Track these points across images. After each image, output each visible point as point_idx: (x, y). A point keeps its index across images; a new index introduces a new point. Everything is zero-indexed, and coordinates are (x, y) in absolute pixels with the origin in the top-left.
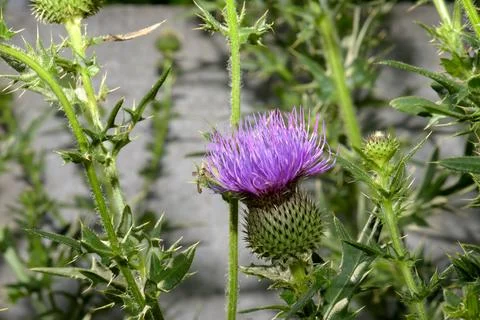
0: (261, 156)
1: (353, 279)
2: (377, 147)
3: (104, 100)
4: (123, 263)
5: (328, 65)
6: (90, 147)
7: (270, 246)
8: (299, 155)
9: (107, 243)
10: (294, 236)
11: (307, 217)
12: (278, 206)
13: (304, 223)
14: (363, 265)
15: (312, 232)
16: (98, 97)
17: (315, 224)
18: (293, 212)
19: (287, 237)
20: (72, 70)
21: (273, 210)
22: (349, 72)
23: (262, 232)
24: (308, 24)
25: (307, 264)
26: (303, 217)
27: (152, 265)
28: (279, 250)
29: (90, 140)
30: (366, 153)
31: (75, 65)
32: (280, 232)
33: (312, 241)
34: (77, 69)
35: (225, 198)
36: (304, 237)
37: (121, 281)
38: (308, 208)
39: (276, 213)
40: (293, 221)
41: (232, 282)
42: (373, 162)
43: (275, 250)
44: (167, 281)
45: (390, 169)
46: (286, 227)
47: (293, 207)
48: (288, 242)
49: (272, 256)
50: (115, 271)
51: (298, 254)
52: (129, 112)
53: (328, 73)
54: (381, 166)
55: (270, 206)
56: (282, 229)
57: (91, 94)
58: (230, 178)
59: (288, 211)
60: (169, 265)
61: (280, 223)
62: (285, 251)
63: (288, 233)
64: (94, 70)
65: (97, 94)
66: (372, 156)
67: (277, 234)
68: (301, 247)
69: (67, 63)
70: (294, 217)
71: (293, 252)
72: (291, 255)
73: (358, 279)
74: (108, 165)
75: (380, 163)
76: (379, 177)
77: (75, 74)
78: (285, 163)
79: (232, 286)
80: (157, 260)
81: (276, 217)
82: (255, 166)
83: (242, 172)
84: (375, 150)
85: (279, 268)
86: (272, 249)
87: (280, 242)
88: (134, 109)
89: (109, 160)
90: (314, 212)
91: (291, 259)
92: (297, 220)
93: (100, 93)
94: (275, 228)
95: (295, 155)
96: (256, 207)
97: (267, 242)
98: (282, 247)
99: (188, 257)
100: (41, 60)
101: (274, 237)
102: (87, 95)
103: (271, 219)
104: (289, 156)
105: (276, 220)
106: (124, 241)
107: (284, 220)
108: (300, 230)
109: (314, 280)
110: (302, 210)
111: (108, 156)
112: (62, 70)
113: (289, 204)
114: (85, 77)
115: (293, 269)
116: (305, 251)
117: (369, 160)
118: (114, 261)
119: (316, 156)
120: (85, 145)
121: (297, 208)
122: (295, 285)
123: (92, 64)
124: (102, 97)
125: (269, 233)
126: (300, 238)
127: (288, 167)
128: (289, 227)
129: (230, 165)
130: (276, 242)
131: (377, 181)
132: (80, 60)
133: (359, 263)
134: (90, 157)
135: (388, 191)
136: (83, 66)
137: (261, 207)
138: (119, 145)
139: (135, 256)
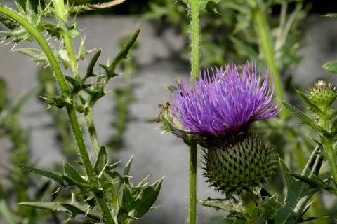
0: (220, 100)
1: (296, 210)
2: (320, 94)
3: (83, 59)
4: (99, 194)
5: (261, 50)
6: (72, 93)
7: (226, 180)
8: (252, 101)
9: (85, 178)
10: (247, 171)
11: (258, 156)
12: (233, 146)
13: (256, 161)
14: (304, 199)
15: (263, 168)
16: (77, 57)
17: (265, 162)
18: (247, 151)
19: (241, 172)
20: (56, 33)
21: (229, 149)
22: (278, 55)
23: (219, 168)
24: (245, 15)
25: (257, 197)
26: (255, 155)
27: (124, 196)
28: (234, 183)
29: (72, 86)
30: (310, 98)
31: (59, 29)
32: (235, 168)
33: (263, 176)
34: (60, 32)
35: (185, 142)
36: (255, 172)
37: (97, 211)
38: (259, 148)
39: (231, 151)
40: (246, 158)
41: (191, 213)
42: (316, 107)
43: (231, 184)
44: (137, 210)
45: (331, 114)
46: (241, 163)
47: (247, 147)
48: (242, 176)
49: (228, 189)
50: (92, 203)
51: (250, 187)
52: (104, 67)
53: (261, 56)
54: (323, 111)
55: (226, 146)
56: (237, 165)
57: (71, 54)
58: (193, 121)
59: (242, 150)
60: (139, 196)
61: (235, 160)
62: (239, 184)
63: (242, 168)
64: (75, 33)
65: (77, 54)
66: (316, 102)
67: (232, 170)
68: (253, 181)
69: (51, 27)
70: (247, 155)
71: (246, 185)
72: (245, 188)
73: (300, 210)
74: (86, 114)
75: (322, 108)
76: (321, 120)
77: (58, 38)
78: (240, 107)
79: (191, 217)
80: (128, 192)
81: (231, 155)
82: (214, 110)
83: (203, 116)
84: (318, 97)
85: (232, 200)
86: (228, 182)
87: (235, 177)
88: (108, 66)
89: (87, 110)
90: (264, 151)
91: (244, 191)
92: (250, 158)
93: (79, 54)
94: (230, 164)
95: (249, 101)
96: (214, 146)
97: (224, 177)
98: (237, 181)
99: (155, 189)
100: (29, 19)
101: (230, 172)
102: (69, 54)
103: (227, 157)
104: (244, 101)
105: (231, 157)
106: (100, 176)
107: (238, 157)
108: (253, 166)
109: (263, 210)
110: (254, 149)
111: (86, 105)
112: (47, 33)
113: (243, 144)
114: (67, 39)
115: (246, 200)
116: (257, 185)
117: (313, 106)
118: (91, 192)
119: (266, 103)
120: (67, 92)
121: (250, 147)
122: (247, 214)
123: (73, 28)
124: (81, 57)
125: (226, 168)
126: (253, 174)
127: (242, 111)
128: (244, 164)
129: (193, 109)
130: (232, 176)
131: (319, 124)
132: (63, 24)
133: (301, 197)
134: (72, 102)
135: (330, 132)
136: (66, 30)
137: (219, 147)
138: (95, 96)
139: (109, 189)
